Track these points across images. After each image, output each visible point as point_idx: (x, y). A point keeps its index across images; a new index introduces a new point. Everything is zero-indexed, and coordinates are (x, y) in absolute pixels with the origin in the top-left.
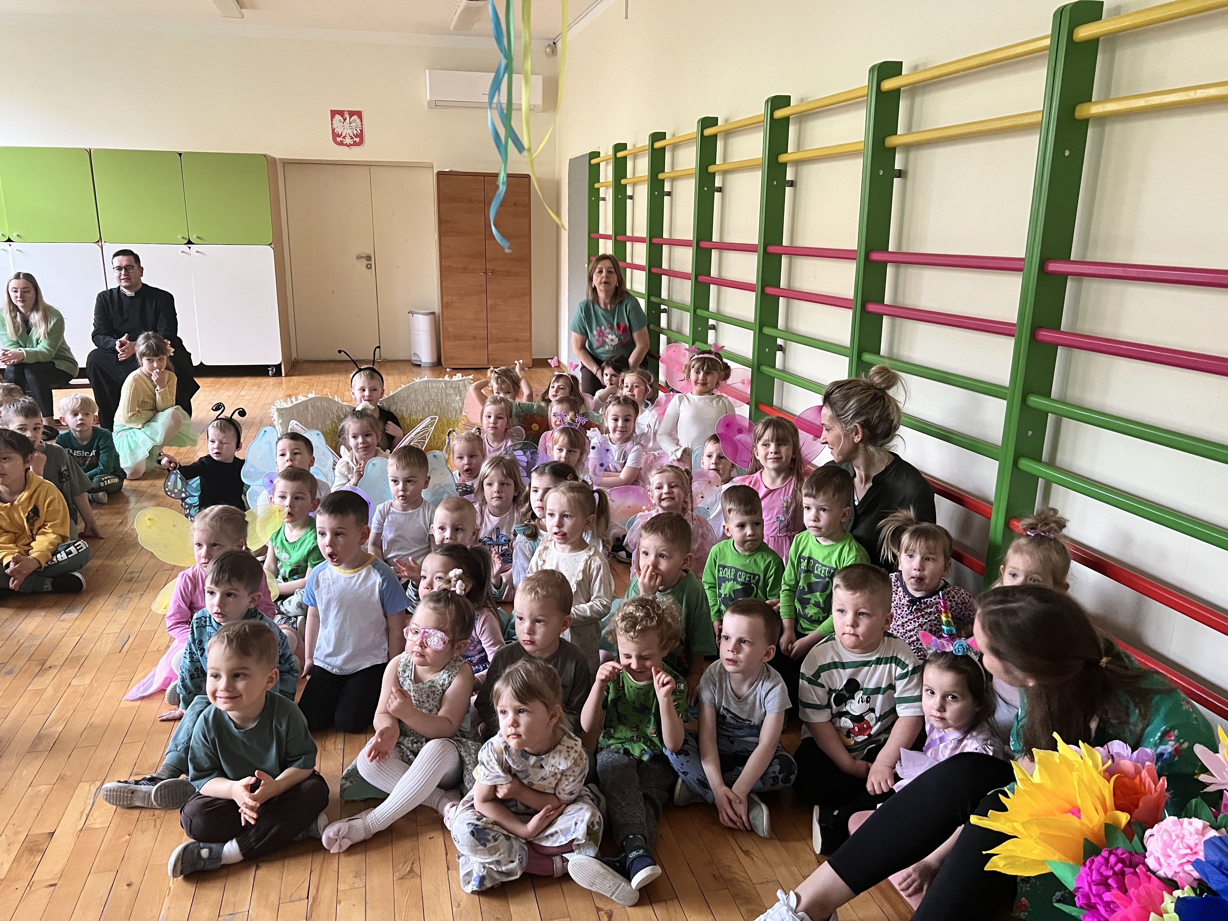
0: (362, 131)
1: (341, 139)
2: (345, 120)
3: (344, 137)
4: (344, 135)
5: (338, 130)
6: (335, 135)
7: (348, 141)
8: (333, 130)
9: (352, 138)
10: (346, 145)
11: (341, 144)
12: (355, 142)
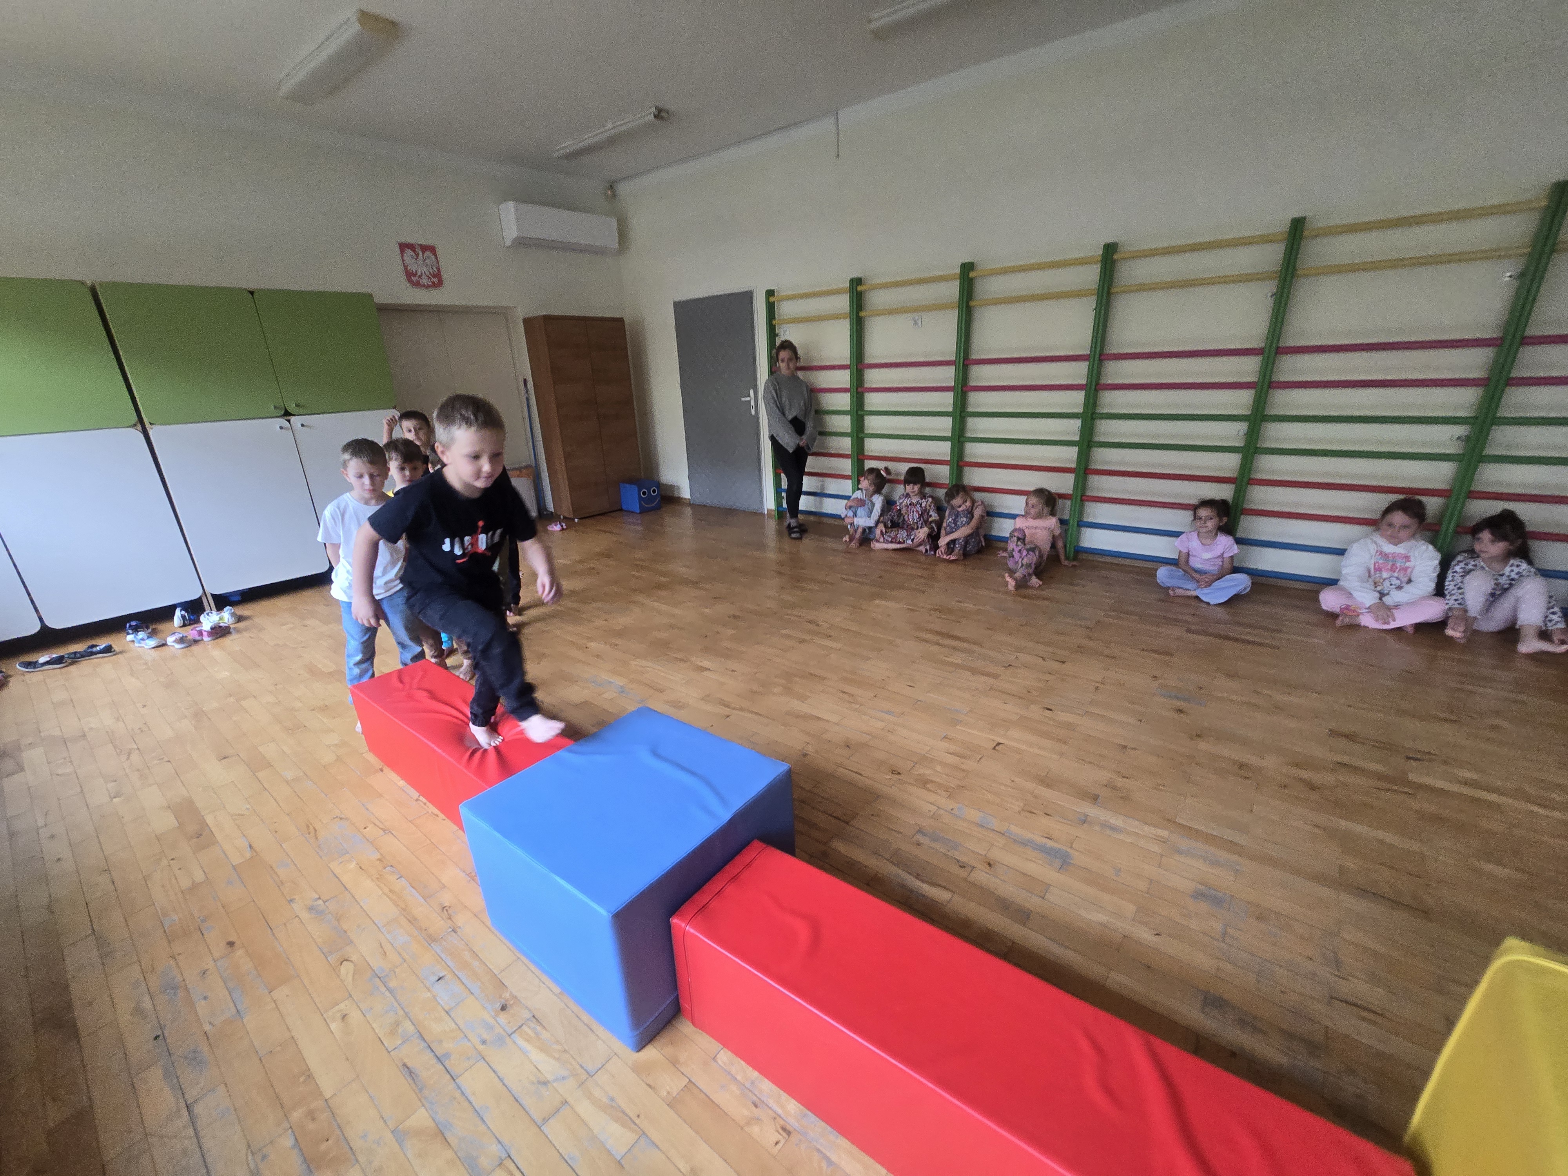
0: (439, 270)
1: (417, 278)
2: (417, 255)
3: (420, 277)
4: (419, 274)
5: (412, 268)
6: (409, 275)
7: (425, 281)
8: (406, 267)
9: (429, 278)
10: (424, 286)
11: (417, 284)
12: (433, 283)
